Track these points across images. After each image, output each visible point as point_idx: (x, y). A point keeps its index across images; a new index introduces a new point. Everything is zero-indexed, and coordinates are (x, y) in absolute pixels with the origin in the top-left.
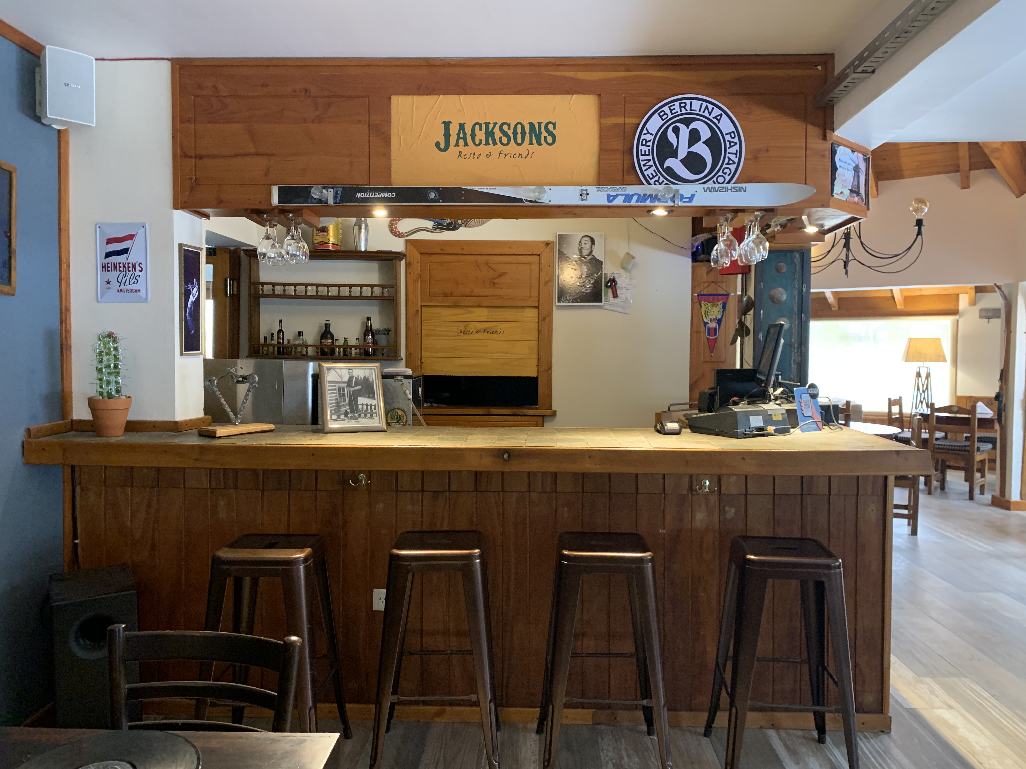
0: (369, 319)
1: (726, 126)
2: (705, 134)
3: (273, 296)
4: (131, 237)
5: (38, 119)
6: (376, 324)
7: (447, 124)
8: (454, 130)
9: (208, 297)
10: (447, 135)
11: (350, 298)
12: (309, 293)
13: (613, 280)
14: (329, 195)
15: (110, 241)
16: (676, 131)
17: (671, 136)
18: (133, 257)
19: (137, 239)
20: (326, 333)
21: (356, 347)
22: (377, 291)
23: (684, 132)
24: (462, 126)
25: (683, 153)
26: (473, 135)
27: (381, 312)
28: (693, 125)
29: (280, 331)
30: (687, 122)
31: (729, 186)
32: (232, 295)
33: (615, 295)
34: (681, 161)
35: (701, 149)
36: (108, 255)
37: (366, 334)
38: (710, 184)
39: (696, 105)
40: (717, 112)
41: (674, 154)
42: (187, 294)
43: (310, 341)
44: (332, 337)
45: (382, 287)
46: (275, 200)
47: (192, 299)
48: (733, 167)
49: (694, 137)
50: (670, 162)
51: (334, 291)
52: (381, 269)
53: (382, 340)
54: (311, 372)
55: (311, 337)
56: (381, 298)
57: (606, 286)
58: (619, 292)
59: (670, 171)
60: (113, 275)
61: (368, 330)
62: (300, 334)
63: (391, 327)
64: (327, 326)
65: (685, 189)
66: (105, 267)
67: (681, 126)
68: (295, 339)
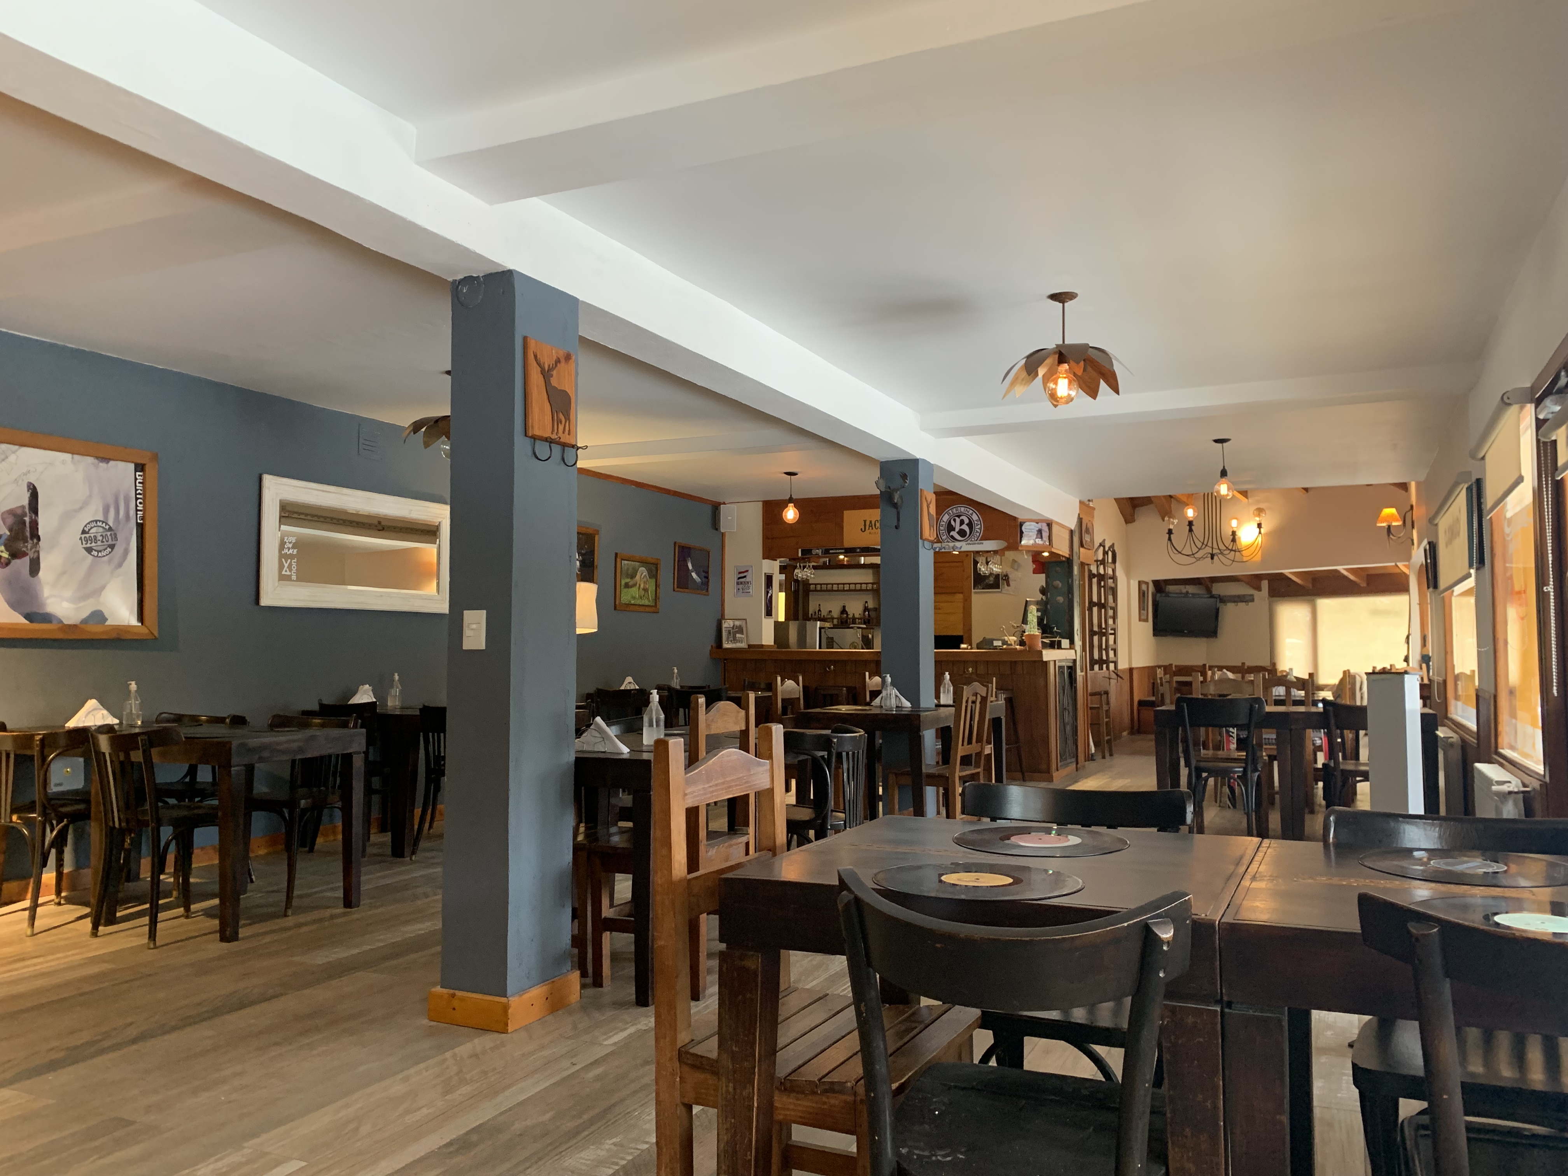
0: (866, 602)
1: (975, 517)
2: (966, 521)
3: (816, 591)
4: (747, 571)
5: (717, 529)
6: (871, 605)
7: (865, 521)
8: (868, 523)
9: (781, 591)
10: (865, 525)
11: (855, 590)
12: (834, 589)
13: (1006, 576)
14: (819, 552)
15: (740, 573)
16: (955, 520)
17: (953, 523)
18: (748, 579)
19: (750, 572)
20: (844, 611)
21: (859, 619)
22: (870, 587)
23: (958, 520)
24: (871, 522)
25: (957, 529)
26: (875, 525)
27: (874, 599)
28: (962, 518)
29: (819, 610)
30: (959, 516)
31: (978, 542)
32: (795, 591)
33: (1008, 585)
34: (957, 533)
35: (965, 527)
36: (739, 578)
37: (865, 611)
38: (969, 542)
39: (962, 509)
40: (971, 512)
41: (954, 529)
42: (768, 593)
43: (835, 616)
44: (847, 613)
45: (873, 584)
46: (800, 555)
47: (769, 595)
48: (978, 534)
49: (962, 522)
50: (952, 533)
51: (847, 587)
52: (874, 574)
53: (873, 614)
54: (818, 626)
55: (836, 613)
56: (872, 590)
57: (1002, 578)
58: (1011, 583)
59: (952, 537)
60: (740, 586)
61: (866, 609)
62: (830, 612)
63: (877, 607)
64: (844, 607)
65: (958, 544)
66: (738, 583)
67: (957, 518)
68: (828, 615)
